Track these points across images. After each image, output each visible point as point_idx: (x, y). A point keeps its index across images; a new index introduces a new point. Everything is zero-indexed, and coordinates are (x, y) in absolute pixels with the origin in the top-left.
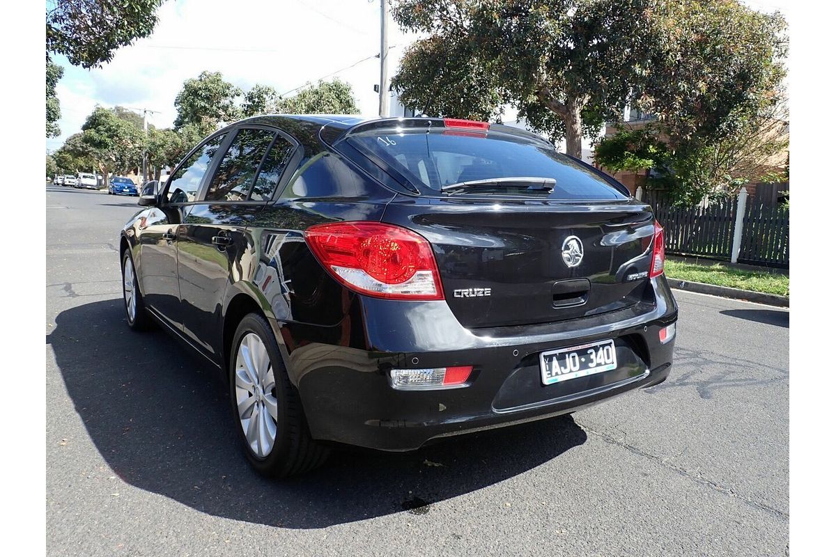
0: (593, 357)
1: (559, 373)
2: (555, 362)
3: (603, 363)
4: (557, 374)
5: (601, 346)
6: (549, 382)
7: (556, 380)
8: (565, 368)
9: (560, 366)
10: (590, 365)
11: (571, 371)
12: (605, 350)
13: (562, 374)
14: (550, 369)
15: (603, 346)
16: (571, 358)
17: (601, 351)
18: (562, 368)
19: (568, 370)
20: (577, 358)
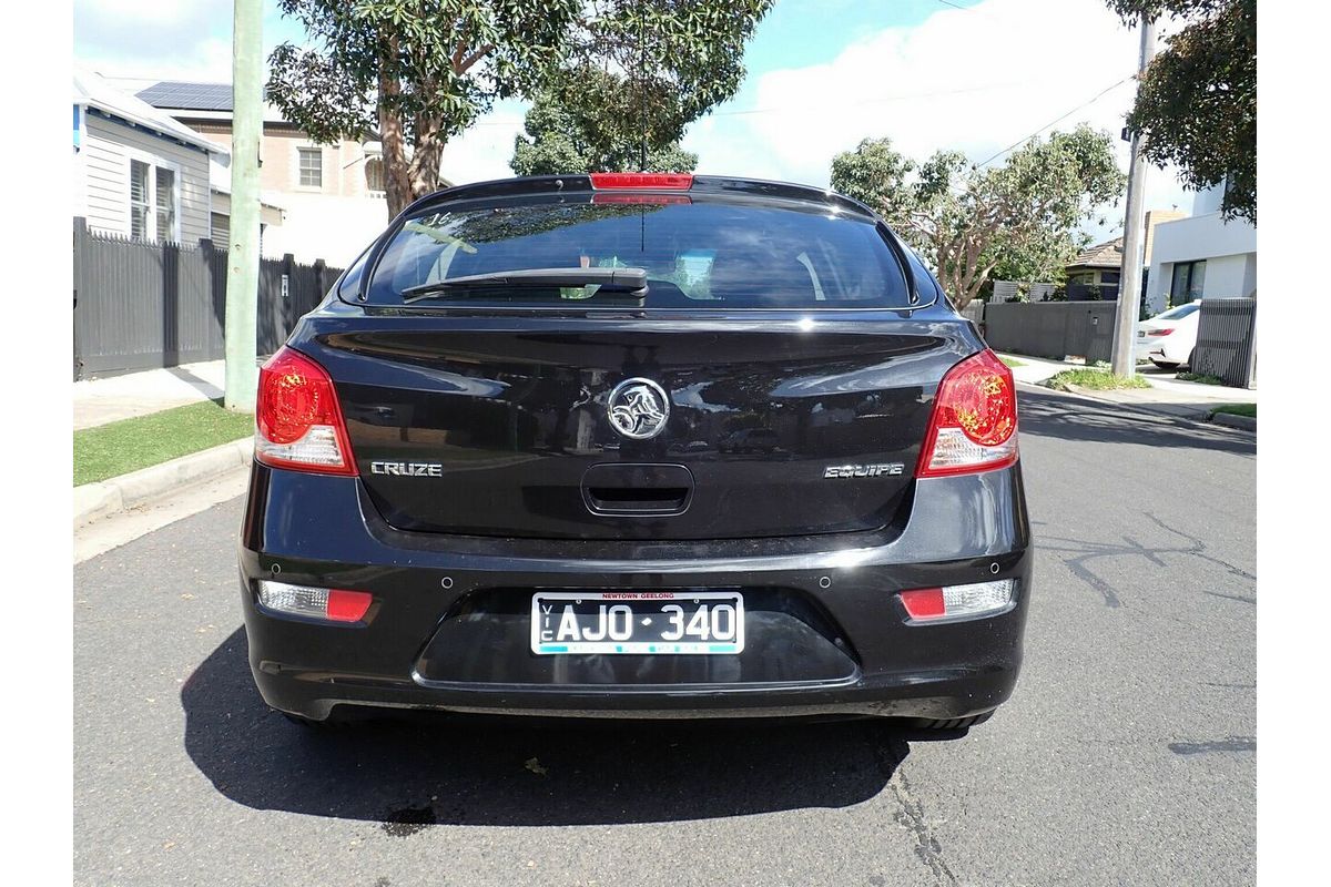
0: (678, 619)
1: (576, 636)
2: (569, 616)
3: (705, 637)
4: (568, 638)
5: (703, 602)
6: (542, 649)
7: (565, 649)
8: (595, 629)
9: (581, 626)
10: (666, 635)
11: (607, 639)
12: (715, 612)
13: (583, 640)
14: (555, 626)
15: (711, 604)
16: (612, 616)
17: (702, 612)
18: (586, 631)
19: (602, 635)
20: (629, 617)
